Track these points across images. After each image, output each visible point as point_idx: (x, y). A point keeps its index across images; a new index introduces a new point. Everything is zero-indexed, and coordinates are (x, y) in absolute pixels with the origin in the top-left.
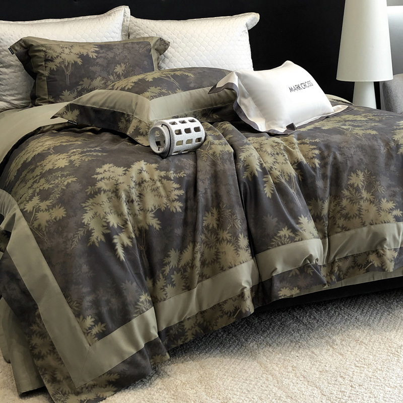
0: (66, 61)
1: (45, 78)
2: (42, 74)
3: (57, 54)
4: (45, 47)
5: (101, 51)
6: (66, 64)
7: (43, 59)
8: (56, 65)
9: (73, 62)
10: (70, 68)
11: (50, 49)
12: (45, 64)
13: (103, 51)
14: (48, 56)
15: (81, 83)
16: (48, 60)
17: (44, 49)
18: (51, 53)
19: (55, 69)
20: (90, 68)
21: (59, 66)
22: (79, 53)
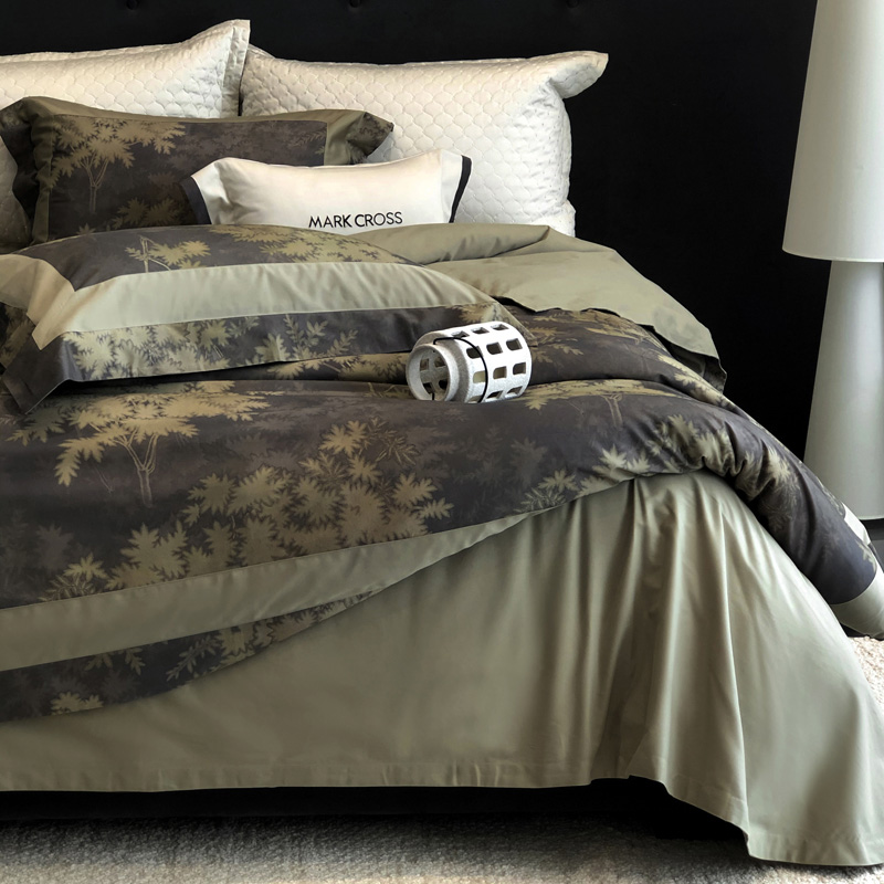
0: (98, 158)
1: (48, 194)
2: (44, 185)
3: (81, 140)
5: (188, 139)
6: (97, 163)
7: (51, 150)
8: (73, 165)
9: (113, 161)
10: (102, 176)
11: (71, 125)
12: (53, 160)
14: (60, 143)
15: (123, 210)
16: (61, 152)
17: (57, 126)
18: (70, 137)
19: (70, 175)
20: (150, 177)
21: (79, 166)
22: (132, 140)
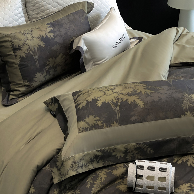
0: (32, 47)
1: (17, 66)
2: (13, 63)
4: (10, 37)
6: (33, 49)
7: (11, 49)
8: (24, 53)
9: (38, 46)
10: (37, 53)
11: (15, 37)
12: (14, 53)
14: (14, 45)
15: (48, 63)
16: (16, 49)
17: (10, 39)
18: (17, 43)
19: (25, 56)
20: (52, 48)
21: (27, 52)
22: (40, 36)
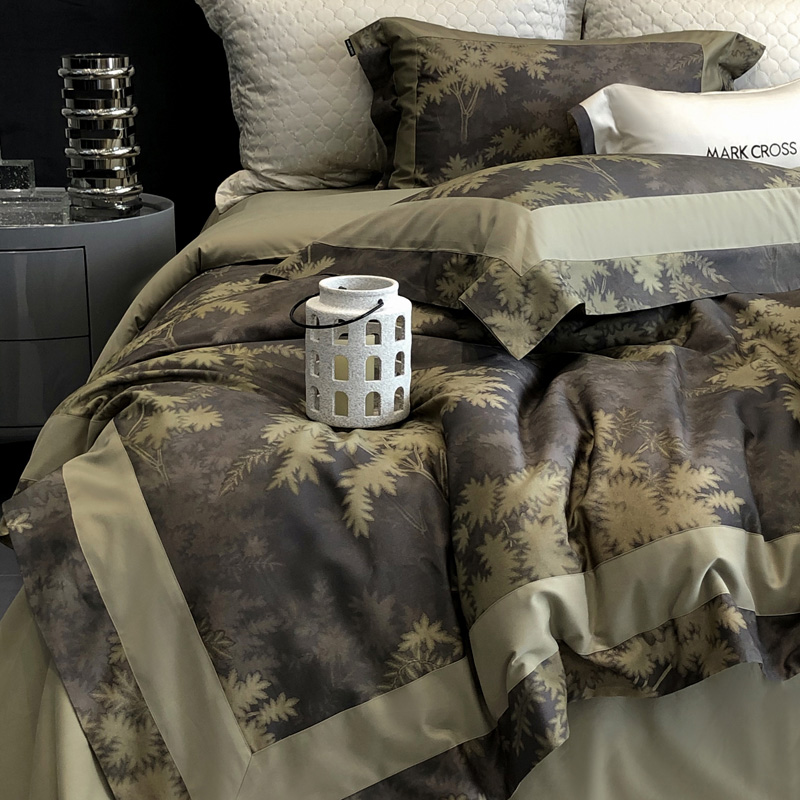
0: (468, 83)
1: (414, 122)
2: (409, 112)
3: (449, 64)
5: (562, 63)
6: (467, 89)
7: (417, 74)
8: (442, 92)
9: (485, 87)
10: (473, 102)
11: (437, 48)
12: (418, 86)
13: (566, 61)
14: (426, 67)
15: (496, 139)
16: (425, 77)
17: (422, 49)
18: (435, 61)
19: (438, 102)
20: (525, 103)
21: (449, 93)
22: (504, 64)
